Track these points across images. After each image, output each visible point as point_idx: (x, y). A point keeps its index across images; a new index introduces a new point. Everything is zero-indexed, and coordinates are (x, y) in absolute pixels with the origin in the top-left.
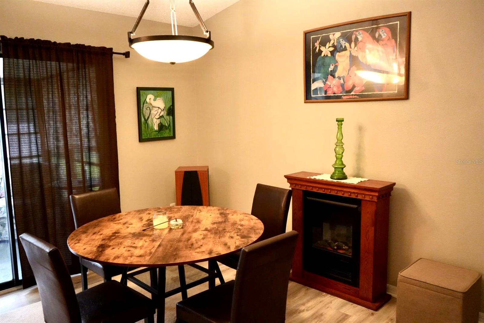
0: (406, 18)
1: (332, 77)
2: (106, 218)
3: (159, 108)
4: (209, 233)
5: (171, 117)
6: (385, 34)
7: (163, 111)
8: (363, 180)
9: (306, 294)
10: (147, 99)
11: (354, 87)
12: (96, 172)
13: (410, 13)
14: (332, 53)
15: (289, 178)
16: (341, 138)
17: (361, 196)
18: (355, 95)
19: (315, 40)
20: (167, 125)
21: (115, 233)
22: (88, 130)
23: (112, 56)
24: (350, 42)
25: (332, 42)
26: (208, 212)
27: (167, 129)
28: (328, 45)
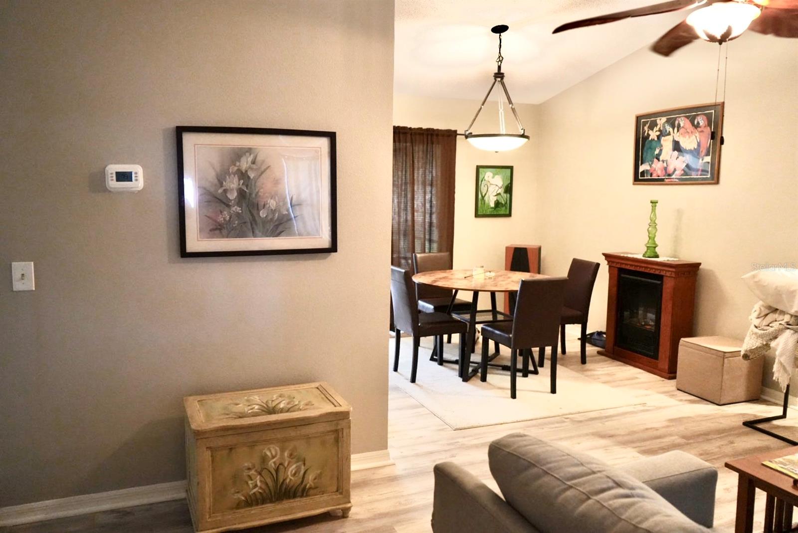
0: (720, 108)
1: (657, 161)
5: (508, 195)
6: (702, 121)
10: (485, 178)
11: (675, 170)
13: (723, 103)
14: (659, 137)
15: (607, 256)
16: (654, 218)
17: (663, 272)
18: (676, 178)
19: (645, 124)
20: (503, 202)
22: (430, 206)
23: (456, 137)
24: (673, 127)
25: (658, 127)
27: (503, 206)
28: (655, 129)
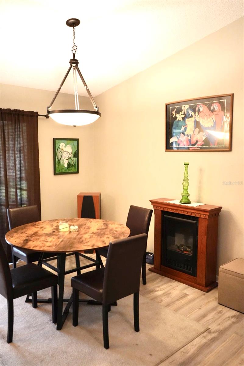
0: (230, 98)
1: (183, 135)
2: (29, 224)
3: (68, 152)
4: (94, 235)
5: (76, 159)
6: (217, 107)
7: (71, 154)
8: (201, 204)
9: (161, 280)
10: (60, 147)
11: (197, 141)
12: (25, 195)
13: (233, 94)
14: (183, 119)
15: (153, 202)
16: (187, 176)
17: (198, 215)
18: (197, 147)
19: (172, 110)
20: (73, 164)
21: (35, 233)
22: (20, 166)
23: (37, 117)
24: (195, 112)
25: (183, 111)
26: (96, 222)
27: (73, 166)
28: (181, 113)
